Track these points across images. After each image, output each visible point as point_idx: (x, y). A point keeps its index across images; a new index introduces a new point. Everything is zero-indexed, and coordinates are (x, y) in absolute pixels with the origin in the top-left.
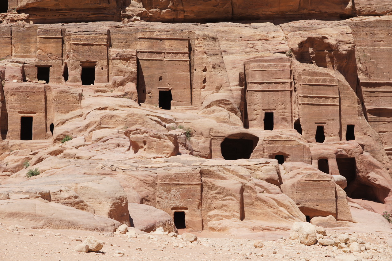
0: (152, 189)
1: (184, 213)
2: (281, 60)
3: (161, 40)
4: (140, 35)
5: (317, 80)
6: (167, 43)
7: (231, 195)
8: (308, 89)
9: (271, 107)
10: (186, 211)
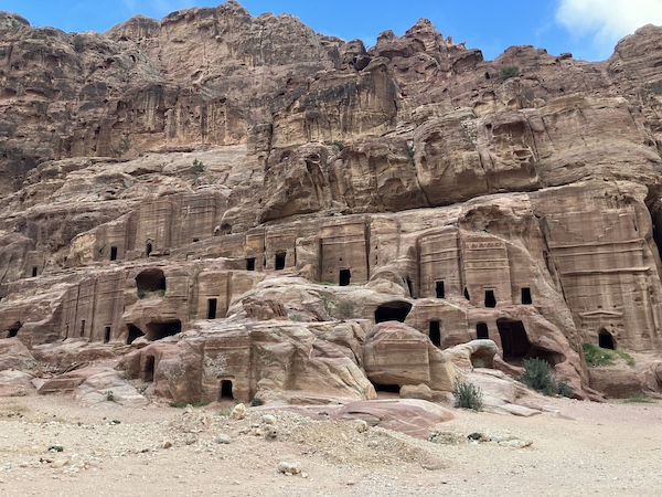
0: (200, 356)
1: (230, 382)
2: (449, 230)
3: (341, 226)
4: (325, 225)
5: (482, 246)
6: (346, 229)
7: (276, 360)
8: (473, 254)
9: (441, 276)
10: (233, 380)
